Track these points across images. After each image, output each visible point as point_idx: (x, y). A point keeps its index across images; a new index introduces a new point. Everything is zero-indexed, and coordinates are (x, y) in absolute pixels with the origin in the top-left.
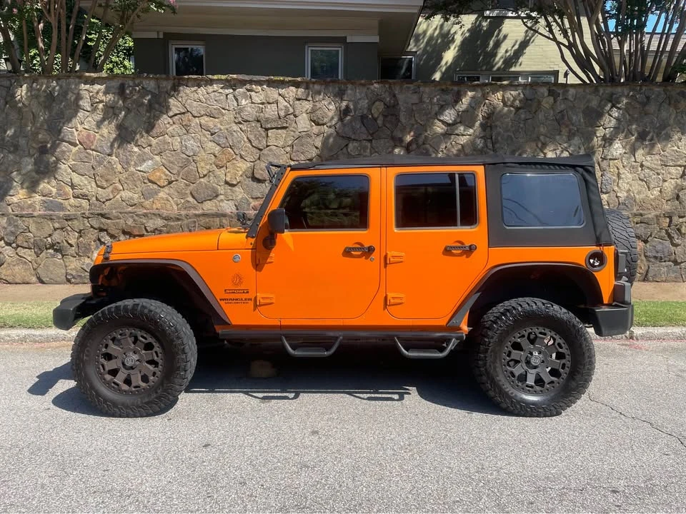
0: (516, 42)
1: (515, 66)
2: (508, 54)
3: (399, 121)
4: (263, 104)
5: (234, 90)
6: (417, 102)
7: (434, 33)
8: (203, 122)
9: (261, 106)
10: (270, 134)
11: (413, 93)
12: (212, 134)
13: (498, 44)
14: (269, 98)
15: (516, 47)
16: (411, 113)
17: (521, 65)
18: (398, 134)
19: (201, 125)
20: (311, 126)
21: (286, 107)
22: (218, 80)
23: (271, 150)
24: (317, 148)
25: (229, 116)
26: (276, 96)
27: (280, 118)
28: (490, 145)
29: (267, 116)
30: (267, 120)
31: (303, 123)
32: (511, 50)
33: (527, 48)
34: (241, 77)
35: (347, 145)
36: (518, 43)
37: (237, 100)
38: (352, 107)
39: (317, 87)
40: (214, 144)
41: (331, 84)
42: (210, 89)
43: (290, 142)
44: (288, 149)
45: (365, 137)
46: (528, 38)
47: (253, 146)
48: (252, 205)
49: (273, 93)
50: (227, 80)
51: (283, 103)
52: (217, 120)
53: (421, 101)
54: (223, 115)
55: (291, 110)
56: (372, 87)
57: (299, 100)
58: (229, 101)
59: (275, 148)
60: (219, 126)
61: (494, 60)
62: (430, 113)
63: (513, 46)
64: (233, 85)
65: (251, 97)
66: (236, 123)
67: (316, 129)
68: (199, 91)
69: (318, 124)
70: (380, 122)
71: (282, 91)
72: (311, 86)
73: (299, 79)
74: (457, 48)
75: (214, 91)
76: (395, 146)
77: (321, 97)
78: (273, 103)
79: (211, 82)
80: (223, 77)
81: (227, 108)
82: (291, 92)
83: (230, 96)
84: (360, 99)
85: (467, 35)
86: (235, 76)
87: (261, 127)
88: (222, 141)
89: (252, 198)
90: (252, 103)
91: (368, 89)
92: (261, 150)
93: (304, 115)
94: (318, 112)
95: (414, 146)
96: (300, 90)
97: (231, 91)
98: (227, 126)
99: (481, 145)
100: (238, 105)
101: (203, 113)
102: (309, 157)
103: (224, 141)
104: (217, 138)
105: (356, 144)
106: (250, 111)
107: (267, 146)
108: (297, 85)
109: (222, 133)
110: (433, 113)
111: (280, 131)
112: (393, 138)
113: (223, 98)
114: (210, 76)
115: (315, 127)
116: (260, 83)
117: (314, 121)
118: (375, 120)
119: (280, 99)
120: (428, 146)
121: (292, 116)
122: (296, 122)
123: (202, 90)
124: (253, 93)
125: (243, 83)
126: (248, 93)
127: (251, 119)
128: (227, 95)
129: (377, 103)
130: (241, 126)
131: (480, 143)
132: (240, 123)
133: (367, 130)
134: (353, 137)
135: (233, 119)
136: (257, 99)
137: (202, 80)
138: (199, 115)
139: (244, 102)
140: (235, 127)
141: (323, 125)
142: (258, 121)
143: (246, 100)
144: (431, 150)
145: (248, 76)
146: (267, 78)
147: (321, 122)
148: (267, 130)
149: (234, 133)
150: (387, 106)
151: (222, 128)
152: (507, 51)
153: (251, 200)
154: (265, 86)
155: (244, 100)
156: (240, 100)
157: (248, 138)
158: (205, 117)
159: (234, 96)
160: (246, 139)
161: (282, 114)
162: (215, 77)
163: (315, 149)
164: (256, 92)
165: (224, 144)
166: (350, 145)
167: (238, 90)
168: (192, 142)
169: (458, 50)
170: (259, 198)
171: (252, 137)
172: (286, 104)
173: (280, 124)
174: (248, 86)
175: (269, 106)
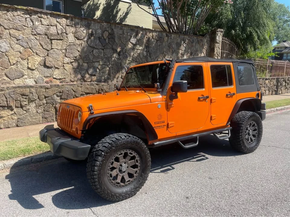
0: (124, 12)
1: (124, 22)
2: (121, 17)
3: (115, 41)
4: (48, 25)
5: (31, 16)
6: (122, 33)
7: (90, 3)
8: (11, 32)
9: (47, 26)
10: (53, 43)
11: (120, 29)
12: (17, 40)
13: (117, 12)
14: (52, 23)
15: (124, 14)
16: (120, 38)
17: (126, 22)
18: (114, 47)
19: (10, 34)
20: (75, 40)
21: (61, 28)
22: (21, 9)
23: (54, 51)
24: (79, 51)
25: (28, 31)
26: (56, 22)
27: (58, 34)
28: (149, 55)
29: (51, 32)
30: (51, 35)
31: (71, 38)
32: (122, 15)
33: (128, 15)
34: (35, 9)
35: (93, 51)
36: (125, 13)
37: (32, 22)
38: (94, 33)
39: (77, 20)
40: (19, 46)
41: (83, 20)
42: (15, 14)
43: (65, 48)
44: (64, 51)
45: (101, 47)
46: (128, 11)
47: (44, 48)
48: (45, 80)
49: (54, 21)
50: (27, 10)
51: (59, 27)
52: (20, 32)
53: (123, 33)
54: (24, 29)
55: (64, 31)
56: (103, 24)
57: (68, 26)
58: (27, 22)
59: (56, 50)
60: (22, 35)
61: (116, 19)
62: (127, 39)
63: (123, 14)
64: (30, 13)
65: (41, 21)
66: (33, 35)
67: (78, 42)
68: (8, 14)
69: (78, 39)
70: (107, 41)
71: (58, 20)
72: (74, 19)
73: (68, 15)
74: (101, 11)
75: (18, 15)
76: (114, 53)
77: (79, 26)
78: (54, 26)
79: (16, 10)
80: (25, 8)
81: (27, 26)
82: (64, 21)
83: (28, 19)
84: (97, 29)
85: (105, 5)
86: (32, 8)
87: (48, 38)
88: (25, 44)
89: (45, 77)
90: (42, 24)
91: (101, 24)
92: (48, 51)
93: (71, 33)
94: (79, 33)
95: (122, 53)
96: (68, 21)
97: (29, 16)
98: (27, 36)
99: (146, 54)
100: (33, 25)
101: (11, 27)
102: (76, 56)
103: (26, 44)
104: (21, 43)
105: (97, 51)
106: (41, 29)
107: (52, 49)
108: (67, 18)
109: (24, 40)
110: (128, 39)
111: (59, 41)
112: (113, 49)
113: (24, 19)
114: (16, 6)
115: (77, 41)
116: (46, 14)
117: (76, 38)
118: (105, 40)
119: (58, 24)
120: (127, 53)
121: (65, 34)
122: (67, 37)
123: (10, 14)
124: (42, 19)
125: (36, 13)
126: (39, 19)
127: (42, 34)
128: (26, 18)
129: (105, 32)
130: (36, 37)
131: (145, 53)
132: (35, 35)
133: (102, 45)
134: (95, 47)
135: (30, 32)
136: (45, 23)
137: (10, 8)
138: (9, 28)
139: (37, 23)
140: (32, 37)
141: (81, 40)
142: (46, 35)
143: (38, 23)
144: (128, 55)
145: (40, 9)
146: (51, 12)
147: (80, 38)
148: (51, 40)
149: (32, 41)
150: (110, 34)
151: (24, 37)
152: (121, 16)
153: (44, 78)
154: (49, 16)
155: (37, 22)
156: (34, 22)
157: (40, 44)
158: (12, 30)
159: (31, 20)
160: (39, 45)
161: (60, 32)
162: (19, 7)
163: (78, 52)
164: (44, 19)
165: (26, 46)
166: (94, 51)
167: (33, 16)
168: (4, 44)
169: (102, 12)
170: (49, 77)
171: (43, 43)
172: (61, 27)
173: (59, 37)
174: (39, 15)
175: (52, 27)
